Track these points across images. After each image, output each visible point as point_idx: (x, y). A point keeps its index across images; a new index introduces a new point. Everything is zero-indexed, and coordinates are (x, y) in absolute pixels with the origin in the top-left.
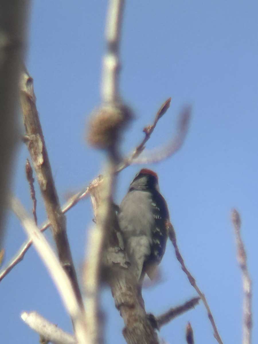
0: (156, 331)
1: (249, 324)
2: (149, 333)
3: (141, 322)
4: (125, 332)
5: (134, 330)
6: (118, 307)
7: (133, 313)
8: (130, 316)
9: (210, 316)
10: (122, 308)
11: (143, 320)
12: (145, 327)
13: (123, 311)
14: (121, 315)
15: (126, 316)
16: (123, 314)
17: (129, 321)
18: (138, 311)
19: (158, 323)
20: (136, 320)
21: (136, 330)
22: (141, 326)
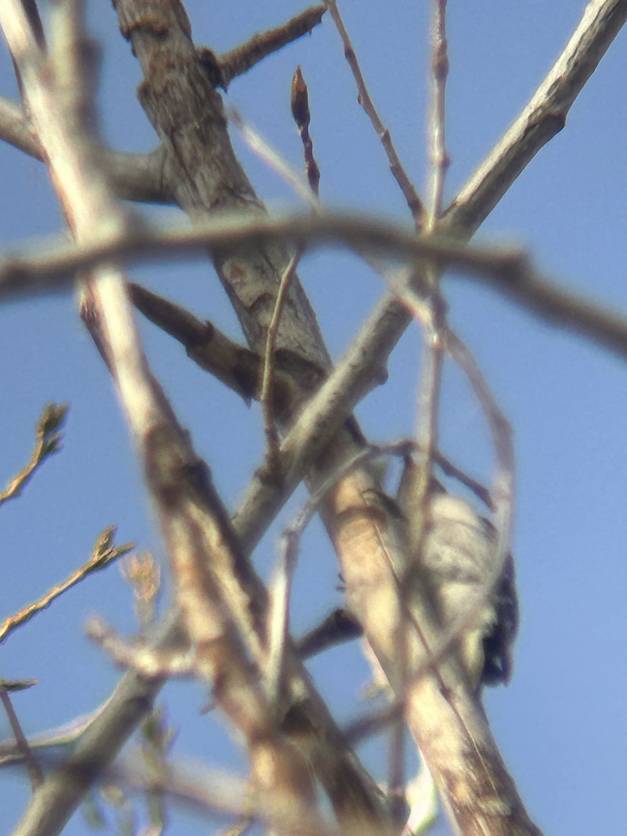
0: (220, 91)
1: (442, 71)
2: (203, 94)
3: (182, 69)
4: (145, 93)
5: (165, 90)
6: (128, 35)
7: (163, 48)
8: (157, 55)
9: (349, 54)
10: (136, 35)
11: (188, 66)
12: (191, 83)
13: (139, 43)
14: (134, 52)
15: (147, 58)
16: (137, 51)
17: (153, 69)
18: (175, 44)
19: (223, 73)
20: (170, 66)
21: (169, 89)
22: (184, 81)
